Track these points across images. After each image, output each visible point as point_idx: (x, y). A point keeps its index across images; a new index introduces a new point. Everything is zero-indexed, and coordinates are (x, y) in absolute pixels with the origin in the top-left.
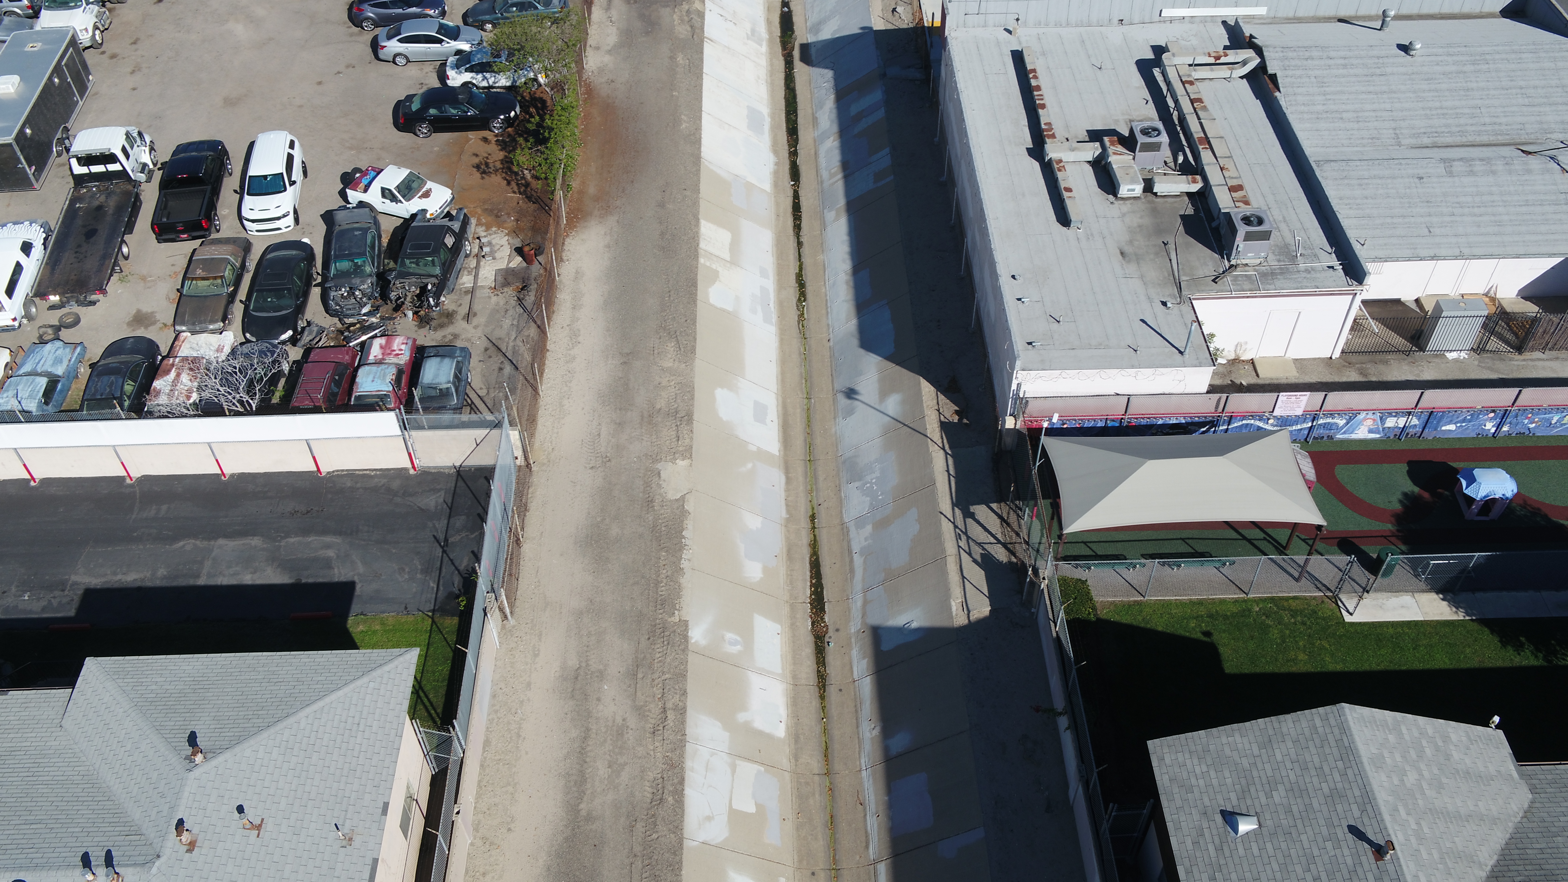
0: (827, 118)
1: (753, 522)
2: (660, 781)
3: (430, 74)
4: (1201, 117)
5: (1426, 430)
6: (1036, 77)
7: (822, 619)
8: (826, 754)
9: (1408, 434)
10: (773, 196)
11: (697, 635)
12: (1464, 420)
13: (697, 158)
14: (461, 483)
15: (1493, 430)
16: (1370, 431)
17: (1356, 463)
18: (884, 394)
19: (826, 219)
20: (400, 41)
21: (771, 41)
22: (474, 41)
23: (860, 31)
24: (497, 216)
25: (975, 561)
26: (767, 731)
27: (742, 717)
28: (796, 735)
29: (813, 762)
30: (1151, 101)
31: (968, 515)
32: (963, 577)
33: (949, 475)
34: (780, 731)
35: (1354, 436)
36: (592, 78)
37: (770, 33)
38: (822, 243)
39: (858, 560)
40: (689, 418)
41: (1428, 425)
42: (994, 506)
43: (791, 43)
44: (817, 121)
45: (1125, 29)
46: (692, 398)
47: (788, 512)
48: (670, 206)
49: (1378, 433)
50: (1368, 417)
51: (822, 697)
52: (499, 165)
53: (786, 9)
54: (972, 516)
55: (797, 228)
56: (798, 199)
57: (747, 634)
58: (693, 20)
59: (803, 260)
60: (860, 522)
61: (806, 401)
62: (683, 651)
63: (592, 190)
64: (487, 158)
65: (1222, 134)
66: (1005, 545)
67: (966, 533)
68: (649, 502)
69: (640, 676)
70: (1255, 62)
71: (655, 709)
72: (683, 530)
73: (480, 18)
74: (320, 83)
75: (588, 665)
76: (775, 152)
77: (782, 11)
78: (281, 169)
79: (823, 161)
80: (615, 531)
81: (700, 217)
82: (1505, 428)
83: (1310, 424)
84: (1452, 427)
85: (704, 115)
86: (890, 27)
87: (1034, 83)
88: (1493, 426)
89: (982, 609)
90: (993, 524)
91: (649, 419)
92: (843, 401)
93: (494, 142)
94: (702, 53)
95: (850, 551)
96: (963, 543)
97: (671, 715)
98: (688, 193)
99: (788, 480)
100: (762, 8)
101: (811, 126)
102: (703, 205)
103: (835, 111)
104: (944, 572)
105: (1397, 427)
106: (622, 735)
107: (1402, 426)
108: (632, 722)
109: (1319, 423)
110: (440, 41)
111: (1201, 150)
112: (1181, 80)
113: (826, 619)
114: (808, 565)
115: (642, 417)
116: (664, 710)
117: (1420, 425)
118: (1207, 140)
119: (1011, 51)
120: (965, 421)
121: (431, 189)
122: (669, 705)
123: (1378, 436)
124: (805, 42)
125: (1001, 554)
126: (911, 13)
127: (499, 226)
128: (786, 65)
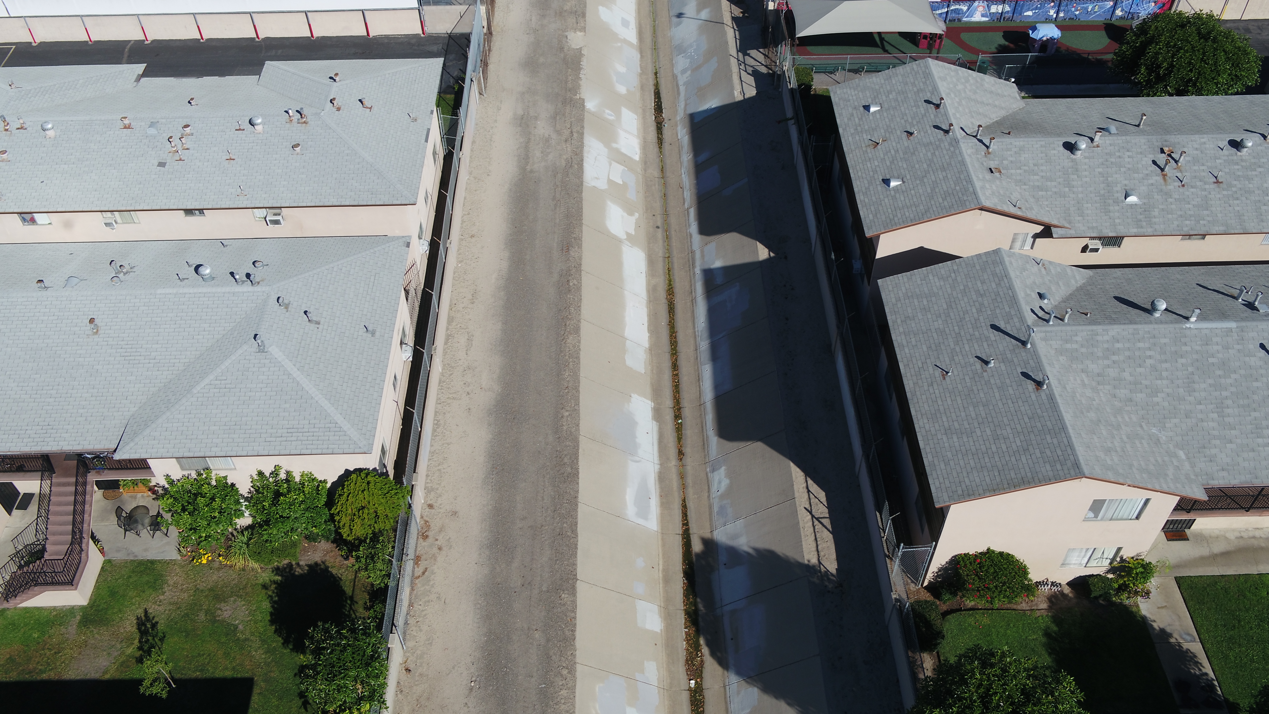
1: (621, 69)
2: (570, 160)
5: (1015, 15)
7: (661, 116)
8: (662, 170)
9: (1004, 18)
11: (591, 105)
12: (1036, 8)
14: (451, 41)
15: (1055, 16)
16: (983, 16)
17: (973, 32)
18: (699, 11)
25: (748, 74)
26: (629, 155)
27: (614, 145)
28: (645, 162)
29: (655, 172)
31: (745, 54)
32: (742, 81)
33: (736, 39)
34: (637, 158)
35: (973, 19)
39: (682, 89)
40: (584, 15)
41: (1016, 11)
42: (761, 50)
46: (585, 7)
47: (641, 70)
49: (987, 17)
50: (980, 4)
51: (660, 148)
54: (749, 55)
57: (618, 115)
60: (684, 71)
61: (653, 22)
62: (582, 110)
66: (766, 66)
67: (744, 63)
68: (562, 49)
69: (558, 118)
71: (567, 132)
72: (581, 62)
75: (528, 114)
80: (542, 60)
82: (1061, 15)
83: (946, 10)
84: (1030, 13)
88: (1054, 13)
89: (751, 92)
90: (760, 58)
91: (560, 14)
92: (675, 20)
95: (677, 85)
96: (742, 67)
97: (575, 135)
99: (642, 57)
104: (730, 79)
105: (998, 13)
106: (548, 141)
107: (1000, 12)
108: (554, 136)
109: (951, 8)
113: (663, 115)
114: (653, 93)
115: (556, 13)
116: (572, 132)
117: (1011, 11)
120: (746, 15)
122: (574, 130)
123: (987, 19)
125: (764, 70)
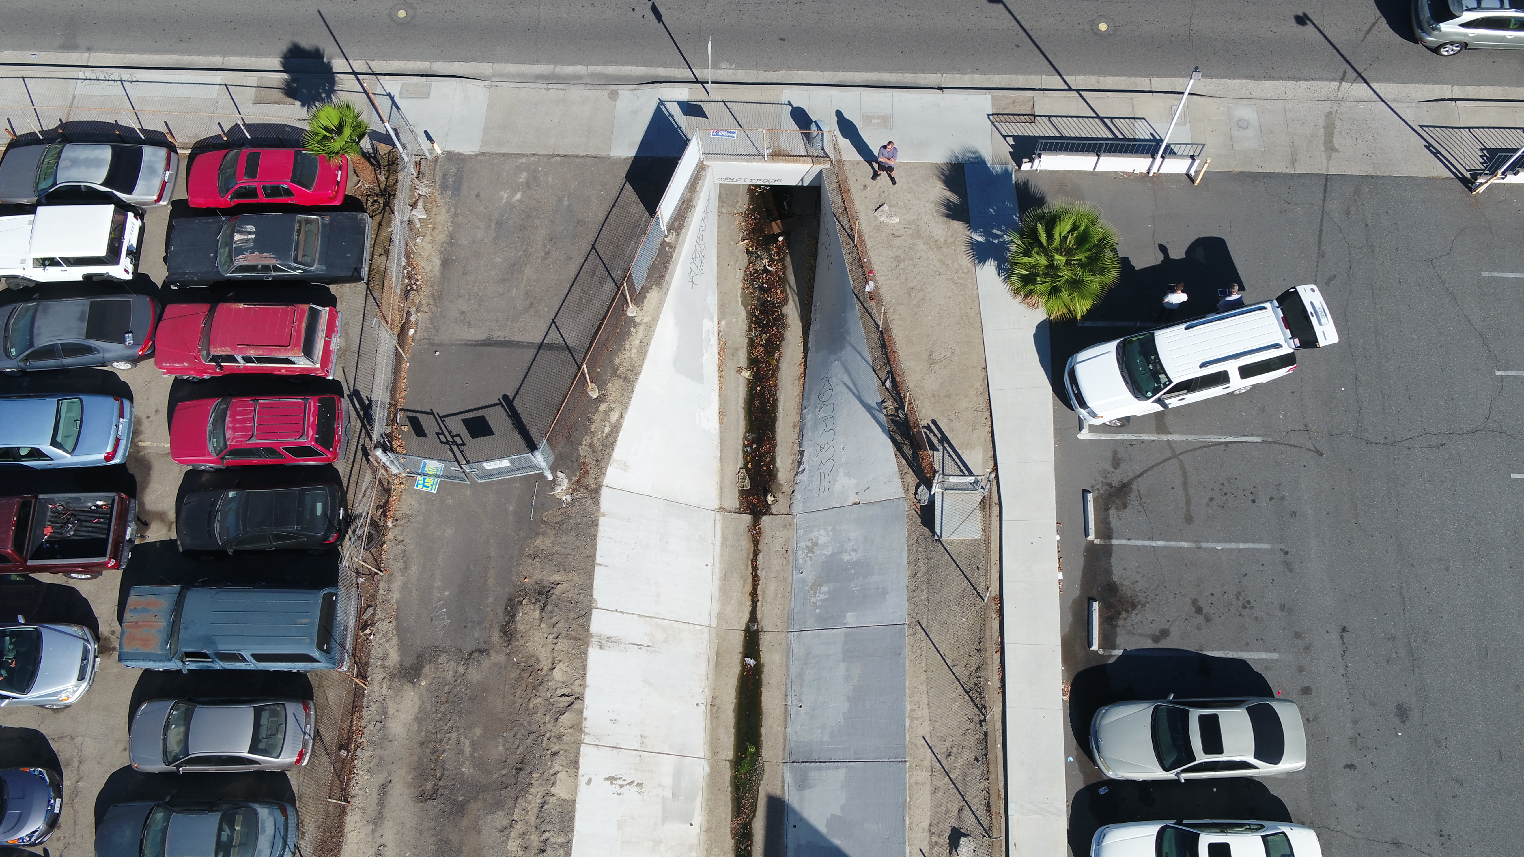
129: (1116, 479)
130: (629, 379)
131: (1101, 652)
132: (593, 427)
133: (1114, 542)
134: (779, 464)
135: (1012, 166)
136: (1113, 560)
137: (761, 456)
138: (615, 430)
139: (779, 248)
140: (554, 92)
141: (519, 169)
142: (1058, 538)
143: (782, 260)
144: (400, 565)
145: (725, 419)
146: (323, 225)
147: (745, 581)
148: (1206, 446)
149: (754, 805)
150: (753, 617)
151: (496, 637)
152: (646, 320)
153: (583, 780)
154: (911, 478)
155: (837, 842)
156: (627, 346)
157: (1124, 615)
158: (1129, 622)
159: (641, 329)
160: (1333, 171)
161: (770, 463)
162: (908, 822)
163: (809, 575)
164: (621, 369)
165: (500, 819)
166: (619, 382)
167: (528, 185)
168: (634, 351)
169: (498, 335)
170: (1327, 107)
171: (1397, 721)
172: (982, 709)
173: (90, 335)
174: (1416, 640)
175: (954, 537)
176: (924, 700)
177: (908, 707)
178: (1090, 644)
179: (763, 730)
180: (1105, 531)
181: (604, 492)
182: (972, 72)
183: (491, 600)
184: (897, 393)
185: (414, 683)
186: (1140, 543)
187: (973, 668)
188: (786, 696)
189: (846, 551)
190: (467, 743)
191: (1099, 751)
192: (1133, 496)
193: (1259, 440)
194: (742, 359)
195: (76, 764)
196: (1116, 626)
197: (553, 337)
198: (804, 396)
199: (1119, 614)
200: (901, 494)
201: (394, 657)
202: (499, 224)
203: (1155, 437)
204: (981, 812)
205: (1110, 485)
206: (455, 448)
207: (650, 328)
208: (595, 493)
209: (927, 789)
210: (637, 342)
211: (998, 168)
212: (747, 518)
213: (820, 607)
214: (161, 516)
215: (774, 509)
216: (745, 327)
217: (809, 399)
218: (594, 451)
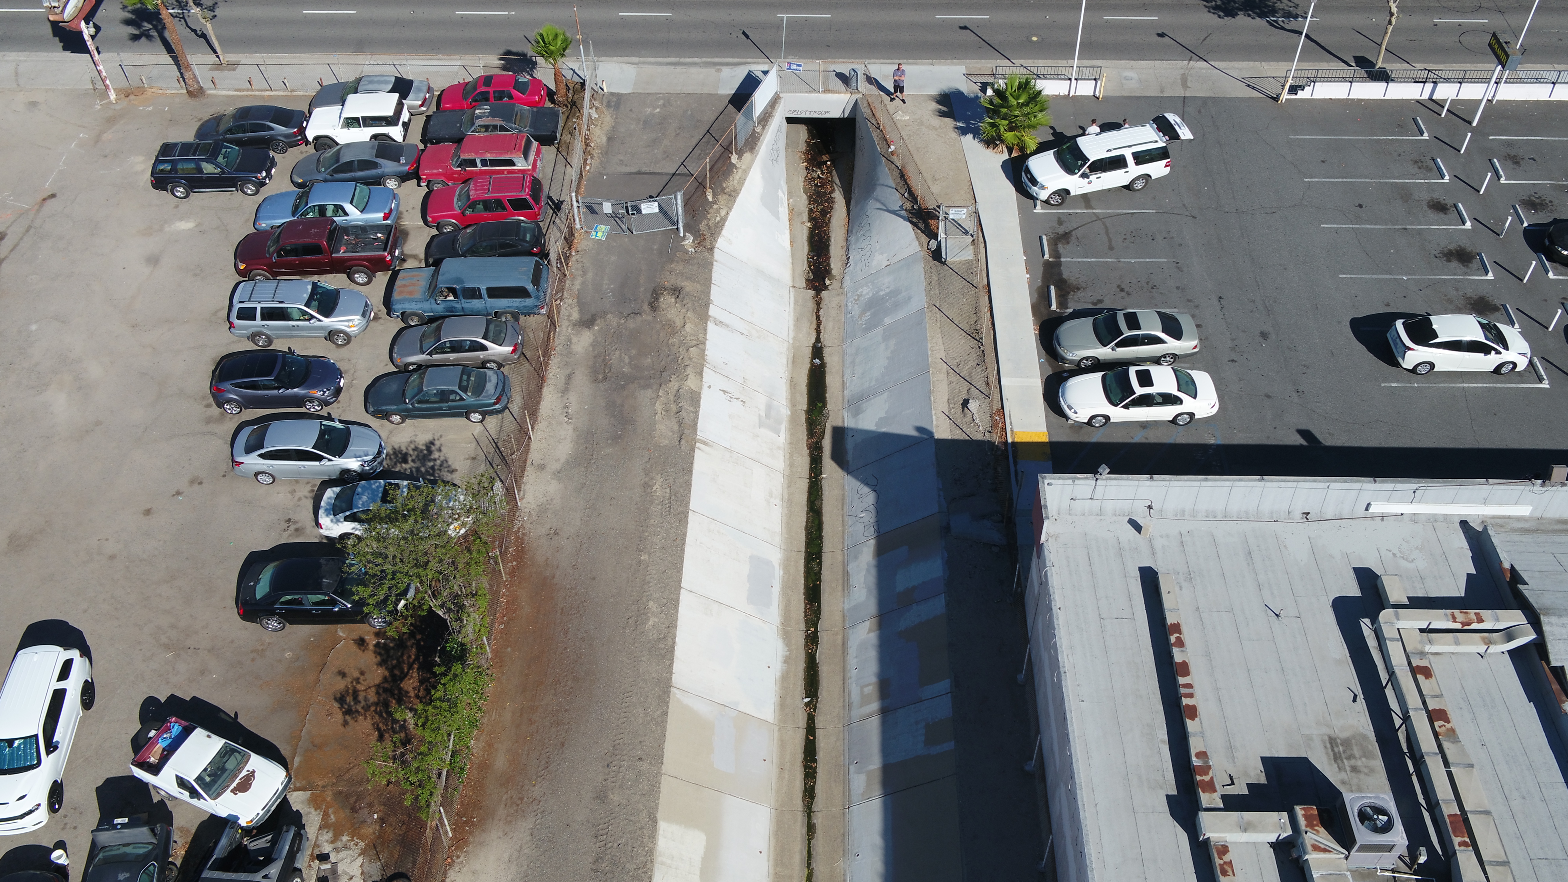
0: (862, 580)
3: (304, 500)
4: (1451, 758)
6: (1180, 643)
10: (777, 728)
13: (665, 686)
19: (852, 787)
20: (262, 456)
21: (793, 419)
22: (367, 455)
23: (914, 433)
24: (354, 810)
30: (1361, 696)
36: (528, 525)
37: (793, 404)
38: (844, 834)
43: (820, 424)
44: (848, 579)
45: (1313, 528)
48: (615, 797)
52: (372, 697)
53: (817, 361)
55: (809, 793)
56: (814, 735)
58: (683, 413)
59: (814, 865)
63: (500, 762)
64: (357, 680)
65: (1488, 806)
70: (1528, 637)
73: (384, 408)
74: (148, 512)
76: (786, 636)
77: (812, 364)
78: (35, 727)
79: (852, 661)
81: (659, 816)
85: (685, 598)
86: (958, 435)
87: (1178, 656)
93: (371, 647)
94: (690, 471)
98: (645, 766)
100: (784, 361)
101: (840, 588)
102: (667, 786)
103: (873, 571)
110: (319, 458)
111: (1457, 847)
112: (1410, 663)
118: (1464, 821)
119: (1141, 569)
121: (253, 772)
124: (840, 424)
126: (988, 415)
127: (355, 833)
128: (811, 464)
129: (1061, 230)
130: (733, 195)
131: (1058, 310)
132: (709, 216)
133: (1062, 259)
134: (832, 266)
135: (980, 94)
136: (1062, 268)
137: (820, 263)
138: (724, 220)
139: (828, 168)
140: (679, 69)
141: (658, 99)
142: (1025, 258)
143: (830, 173)
144: (581, 272)
145: (794, 245)
146: (532, 111)
147: (811, 323)
148: (1119, 215)
149: (823, 432)
150: (818, 340)
151: (646, 307)
152: (743, 167)
153: (705, 386)
154: (924, 239)
155: (884, 430)
156: (731, 178)
157: (1072, 293)
158: (1075, 297)
159: (740, 171)
160: (1188, 94)
161: (826, 266)
162: (932, 399)
163: (856, 311)
164: (727, 189)
165: (649, 393)
166: (726, 197)
167: (664, 105)
168: (736, 182)
169: (644, 169)
170: (1182, 72)
171: (1261, 340)
172: (979, 340)
173: (377, 156)
174: (1269, 302)
175: (956, 259)
176: (940, 341)
177: (930, 346)
178: (1050, 305)
179: (827, 395)
180: (1056, 254)
181: (716, 250)
182: (952, 59)
183: (642, 289)
184: (913, 198)
185: (589, 328)
186: (1080, 260)
187: (973, 322)
188: (843, 376)
189: (882, 290)
190: (626, 357)
191: (1059, 345)
192: (1073, 238)
193: (1154, 211)
194: (805, 216)
195: (351, 372)
196: (1067, 299)
197: (682, 170)
198: (849, 232)
199: (1069, 293)
200: (918, 248)
201: (576, 315)
202: (645, 122)
203: (1085, 211)
204: (983, 388)
205: (1058, 234)
206: (617, 219)
207: (746, 172)
208: (711, 250)
209: (945, 383)
210: (738, 177)
211: (972, 95)
212: (812, 293)
213: (865, 324)
214: (415, 257)
215: (830, 288)
216: (807, 202)
217: (852, 231)
218: (709, 228)
